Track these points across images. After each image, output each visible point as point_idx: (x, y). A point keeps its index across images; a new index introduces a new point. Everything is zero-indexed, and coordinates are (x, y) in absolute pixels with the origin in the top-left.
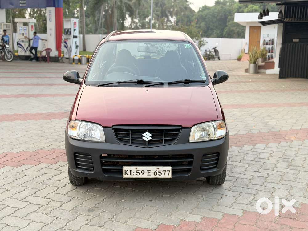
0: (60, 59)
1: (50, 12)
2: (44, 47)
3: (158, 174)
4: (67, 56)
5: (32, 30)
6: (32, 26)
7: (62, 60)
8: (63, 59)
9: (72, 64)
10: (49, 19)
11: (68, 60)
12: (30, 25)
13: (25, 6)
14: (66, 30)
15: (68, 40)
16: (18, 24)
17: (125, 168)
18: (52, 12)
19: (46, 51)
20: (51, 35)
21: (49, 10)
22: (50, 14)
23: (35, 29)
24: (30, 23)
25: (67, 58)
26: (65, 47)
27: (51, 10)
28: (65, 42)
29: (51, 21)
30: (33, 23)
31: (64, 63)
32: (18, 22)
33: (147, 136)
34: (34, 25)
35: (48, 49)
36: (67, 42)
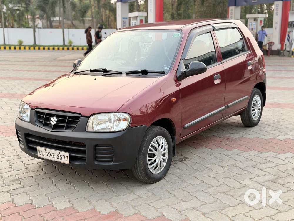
0: (282, 53)
1: (277, 6)
2: (268, 41)
3: (60, 158)
4: (288, 49)
5: (260, 25)
6: (261, 21)
7: (283, 54)
8: (284, 52)
9: (291, 57)
10: (276, 13)
11: (288, 53)
12: (259, 20)
13: (256, 2)
14: (290, 23)
15: (291, 33)
16: (249, 20)
17: (39, 148)
18: (279, 5)
19: (269, 45)
20: (276, 29)
21: (277, 4)
22: (277, 8)
23: (264, 24)
24: (259, 18)
25: (288, 51)
26: (288, 40)
27: (278, 4)
28: (288, 35)
29: (277, 15)
30: (262, 18)
31: (284, 56)
32: (248, 18)
33: (54, 121)
34: (263, 20)
35: (271, 43)
36: (290, 35)
